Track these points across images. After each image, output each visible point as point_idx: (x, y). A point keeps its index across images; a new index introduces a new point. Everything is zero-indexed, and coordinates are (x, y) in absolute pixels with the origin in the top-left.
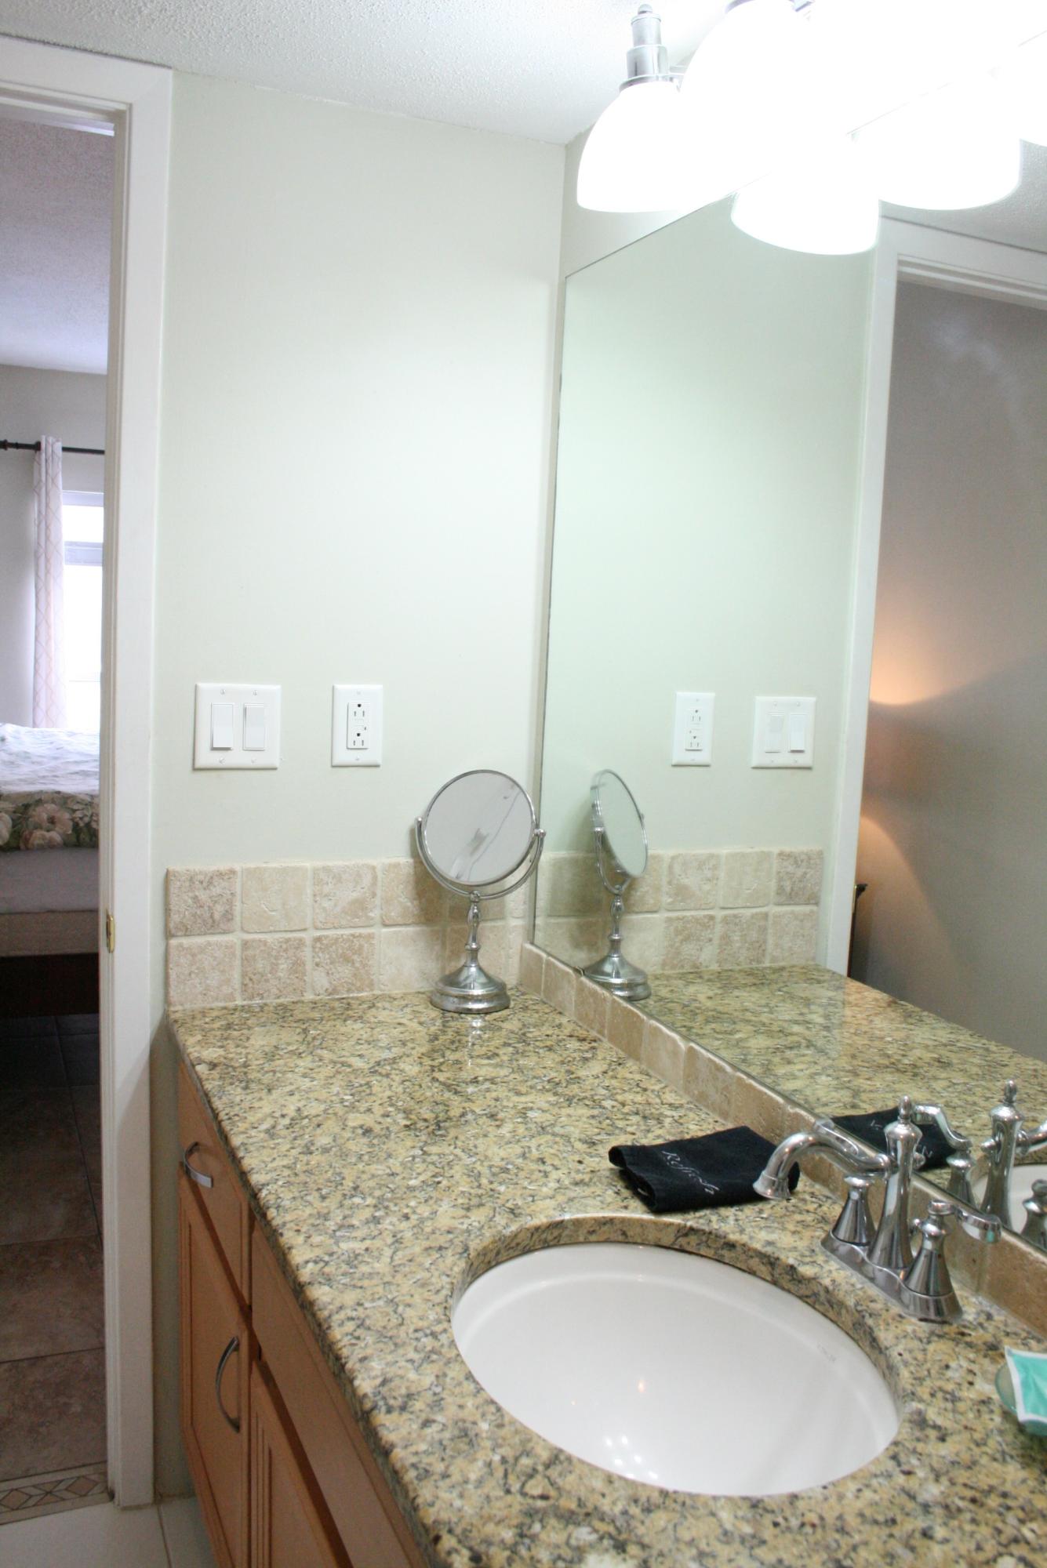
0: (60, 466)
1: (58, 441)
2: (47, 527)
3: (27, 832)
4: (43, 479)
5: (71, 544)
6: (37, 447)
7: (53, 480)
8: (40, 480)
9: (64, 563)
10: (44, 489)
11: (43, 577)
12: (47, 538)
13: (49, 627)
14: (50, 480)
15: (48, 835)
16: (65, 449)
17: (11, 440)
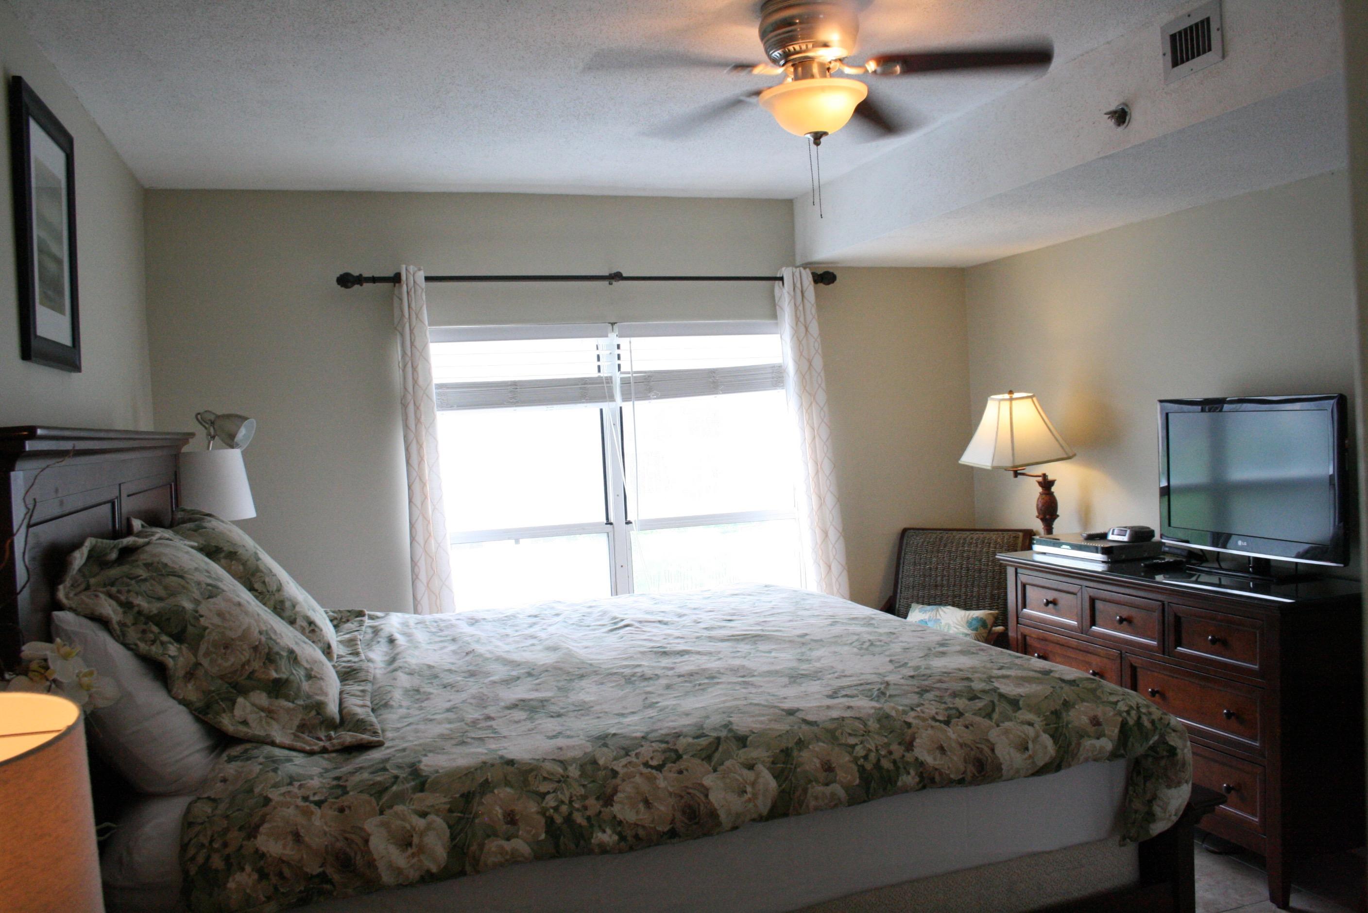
0: (424, 297)
1: (420, 270)
2: (414, 369)
3: (474, 847)
4: (407, 315)
5: (440, 386)
6: (396, 279)
7: (417, 317)
8: (403, 315)
9: (435, 409)
10: (407, 325)
11: (412, 427)
12: (415, 382)
13: (424, 485)
14: (414, 316)
15: (508, 846)
16: (428, 279)
17: (366, 274)
